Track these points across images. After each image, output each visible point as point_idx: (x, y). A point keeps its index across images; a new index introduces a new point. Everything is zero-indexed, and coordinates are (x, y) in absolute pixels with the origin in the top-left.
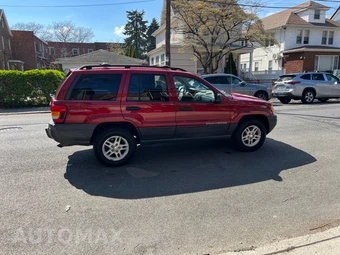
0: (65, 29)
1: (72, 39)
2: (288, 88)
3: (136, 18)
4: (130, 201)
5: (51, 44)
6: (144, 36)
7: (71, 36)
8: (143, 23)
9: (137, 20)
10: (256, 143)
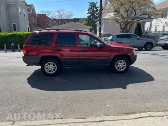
0: (62, 12)
1: (64, 17)
2: (166, 41)
3: (93, 5)
4: (46, 91)
5: (55, 19)
6: (97, 14)
7: (64, 16)
8: (96, 8)
9: (94, 7)
10: (123, 69)
